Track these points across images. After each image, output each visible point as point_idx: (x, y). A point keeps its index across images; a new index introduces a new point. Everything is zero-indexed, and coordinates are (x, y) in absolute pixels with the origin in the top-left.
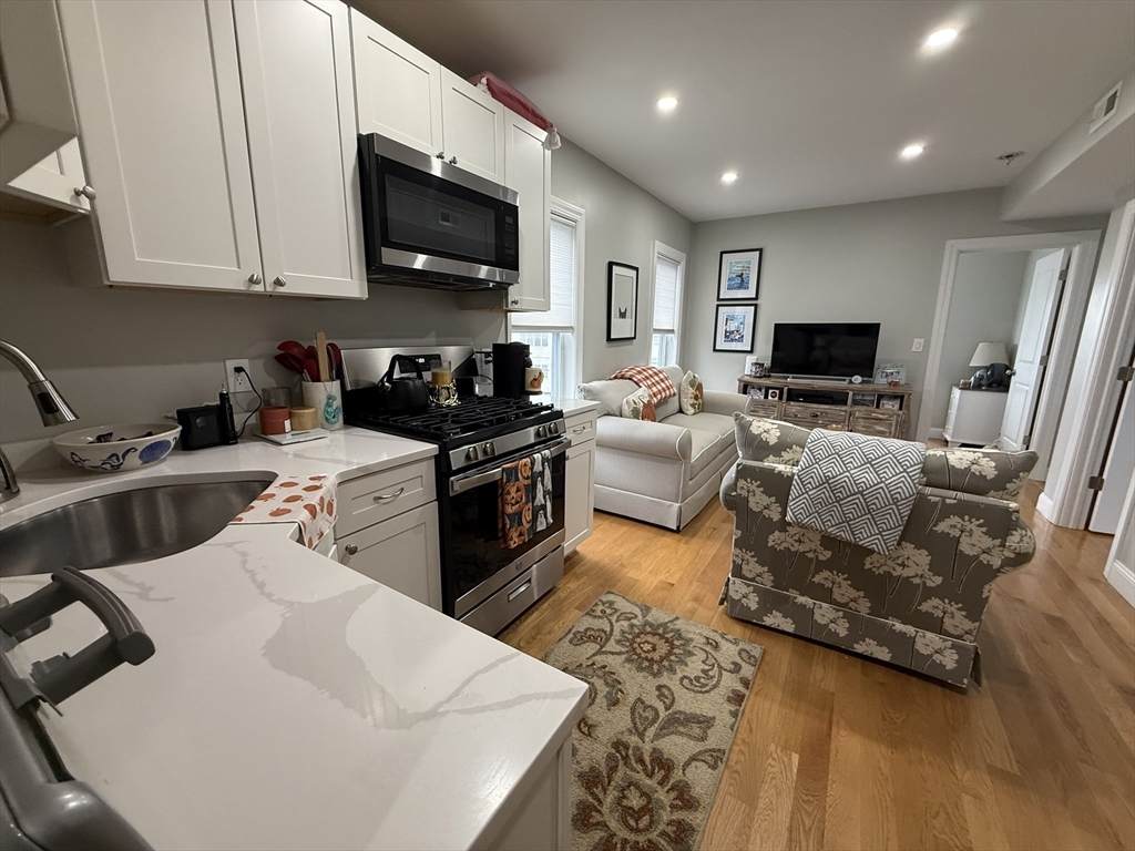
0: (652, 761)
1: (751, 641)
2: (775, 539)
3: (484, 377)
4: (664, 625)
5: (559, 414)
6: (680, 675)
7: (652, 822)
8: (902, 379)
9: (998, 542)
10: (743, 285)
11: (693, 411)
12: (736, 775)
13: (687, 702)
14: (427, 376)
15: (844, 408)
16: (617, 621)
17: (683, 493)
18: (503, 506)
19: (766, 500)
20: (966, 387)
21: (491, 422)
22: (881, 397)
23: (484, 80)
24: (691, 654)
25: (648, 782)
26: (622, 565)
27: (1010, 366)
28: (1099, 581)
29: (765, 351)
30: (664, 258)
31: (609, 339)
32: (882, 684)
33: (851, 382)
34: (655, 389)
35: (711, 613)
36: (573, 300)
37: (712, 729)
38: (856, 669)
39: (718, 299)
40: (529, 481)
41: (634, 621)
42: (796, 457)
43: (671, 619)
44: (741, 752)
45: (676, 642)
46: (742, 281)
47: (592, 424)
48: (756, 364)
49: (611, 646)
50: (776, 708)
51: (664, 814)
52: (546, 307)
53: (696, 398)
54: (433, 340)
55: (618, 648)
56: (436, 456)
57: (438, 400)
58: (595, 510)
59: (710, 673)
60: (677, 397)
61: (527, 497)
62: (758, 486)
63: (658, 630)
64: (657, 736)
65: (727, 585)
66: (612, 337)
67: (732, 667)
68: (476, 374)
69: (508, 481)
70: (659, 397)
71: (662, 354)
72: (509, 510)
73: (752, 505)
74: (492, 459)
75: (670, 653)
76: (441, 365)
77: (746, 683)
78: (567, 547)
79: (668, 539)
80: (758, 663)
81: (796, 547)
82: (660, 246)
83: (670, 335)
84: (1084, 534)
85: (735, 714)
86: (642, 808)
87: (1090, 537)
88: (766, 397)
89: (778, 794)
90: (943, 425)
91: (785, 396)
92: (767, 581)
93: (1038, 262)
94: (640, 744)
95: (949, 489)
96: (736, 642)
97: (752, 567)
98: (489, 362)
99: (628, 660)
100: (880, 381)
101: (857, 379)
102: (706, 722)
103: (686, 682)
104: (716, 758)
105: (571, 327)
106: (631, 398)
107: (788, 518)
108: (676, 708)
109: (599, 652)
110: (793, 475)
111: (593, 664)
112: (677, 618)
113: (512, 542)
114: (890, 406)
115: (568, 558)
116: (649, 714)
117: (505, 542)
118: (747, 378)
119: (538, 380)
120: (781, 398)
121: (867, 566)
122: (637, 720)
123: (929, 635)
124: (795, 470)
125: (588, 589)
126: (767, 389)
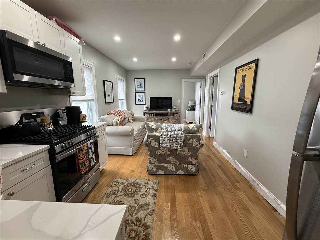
0: (136, 221)
1: (155, 179)
2: (158, 152)
3: (63, 118)
4: (133, 182)
5: (94, 128)
6: (139, 195)
7: (139, 238)
8: (177, 109)
9: (199, 143)
10: (141, 87)
11: (132, 121)
12: (157, 215)
13: (142, 201)
14: (39, 120)
15: (167, 117)
16: (120, 186)
17: (133, 145)
18: (78, 161)
19: (155, 143)
20: (188, 110)
21: (70, 134)
22: (174, 114)
23: (54, 19)
24: (141, 188)
25: (136, 227)
26: (118, 169)
27: (195, 105)
28: (213, 146)
29: (148, 104)
30: (119, 79)
31: (106, 103)
32: (183, 179)
33: (168, 111)
34: (121, 117)
35: (145, 175)
36: (93, 92)
37: (150, 206)
38: (178, 178)
39: (135, 91)
40: (87, 151)
41: (125, 184)
42: (160, 131)
43: (135, 180)
44: (157, 208)
45: (137, 186)
46: (141, 86)
47: (105, 129)
48: (147, 107)
49: (119, 194)
50: (163, 193)
51: (141, 234)
52: (85, 94)
53: (133, 118)
54: (39, 106)
55: (121, 194)
56: (48, 149)
57: (45, 128)
58: (108, 155)
59: (147, 191)
60: (128, 118)
61: (86, 156)
62: (153, 140)
63: (132, 184)
64: (136, 214)
65: (148, 166)
66: (107, 102)
67: (152, 187)
68: (60, 117)
69: (79, 152)
70: (123, 118)
71: (122, 106)
72: (80, 162)
73: (152, 145)
74: (72, 146)
75: (136, 189)
76: (44, 116)
77: (156, 190)
78: (101, 168)
79: (131, 158)
80: (157, 184)
81: (163, 153)
82: (118, 76)
83: (124, 101)
84: (210, 138)
85: (154, 199)
86: (136, 235)
87: (211, 138)
88: (150, 116)
89: (167, 214)
90: (186, 119)
91: (154, 115)
92: (157, 163)
93: (197, 84)
94: (132, 218)
95: (189, 133)
96: (152, 181)
97: (154, 160)
98: (64, 113)
99: (125, 196)
100: (173, 110)
101: (169, 110)
102: (148, 204)
103: (141, 196)
104: (152, 212)
105: (93, 100)
106: (115, 120)
107: (160, 146)
108: (140, 204)
109: (116, 197)
110: (160, 135)
111: (115, 201)
112: (136, 179)
113: (82, 172)
114: (176, 115)
115: (101, 172)
116: (133, 209)
117: (80, 172)
118: (145, 111)
119: (85, 117)
120: (153, 116)
121: (177, 154)
122: (130, 212)
123: (190, 165)
124: (161, 134)
125: (109, 179)
126: (150, 114)
